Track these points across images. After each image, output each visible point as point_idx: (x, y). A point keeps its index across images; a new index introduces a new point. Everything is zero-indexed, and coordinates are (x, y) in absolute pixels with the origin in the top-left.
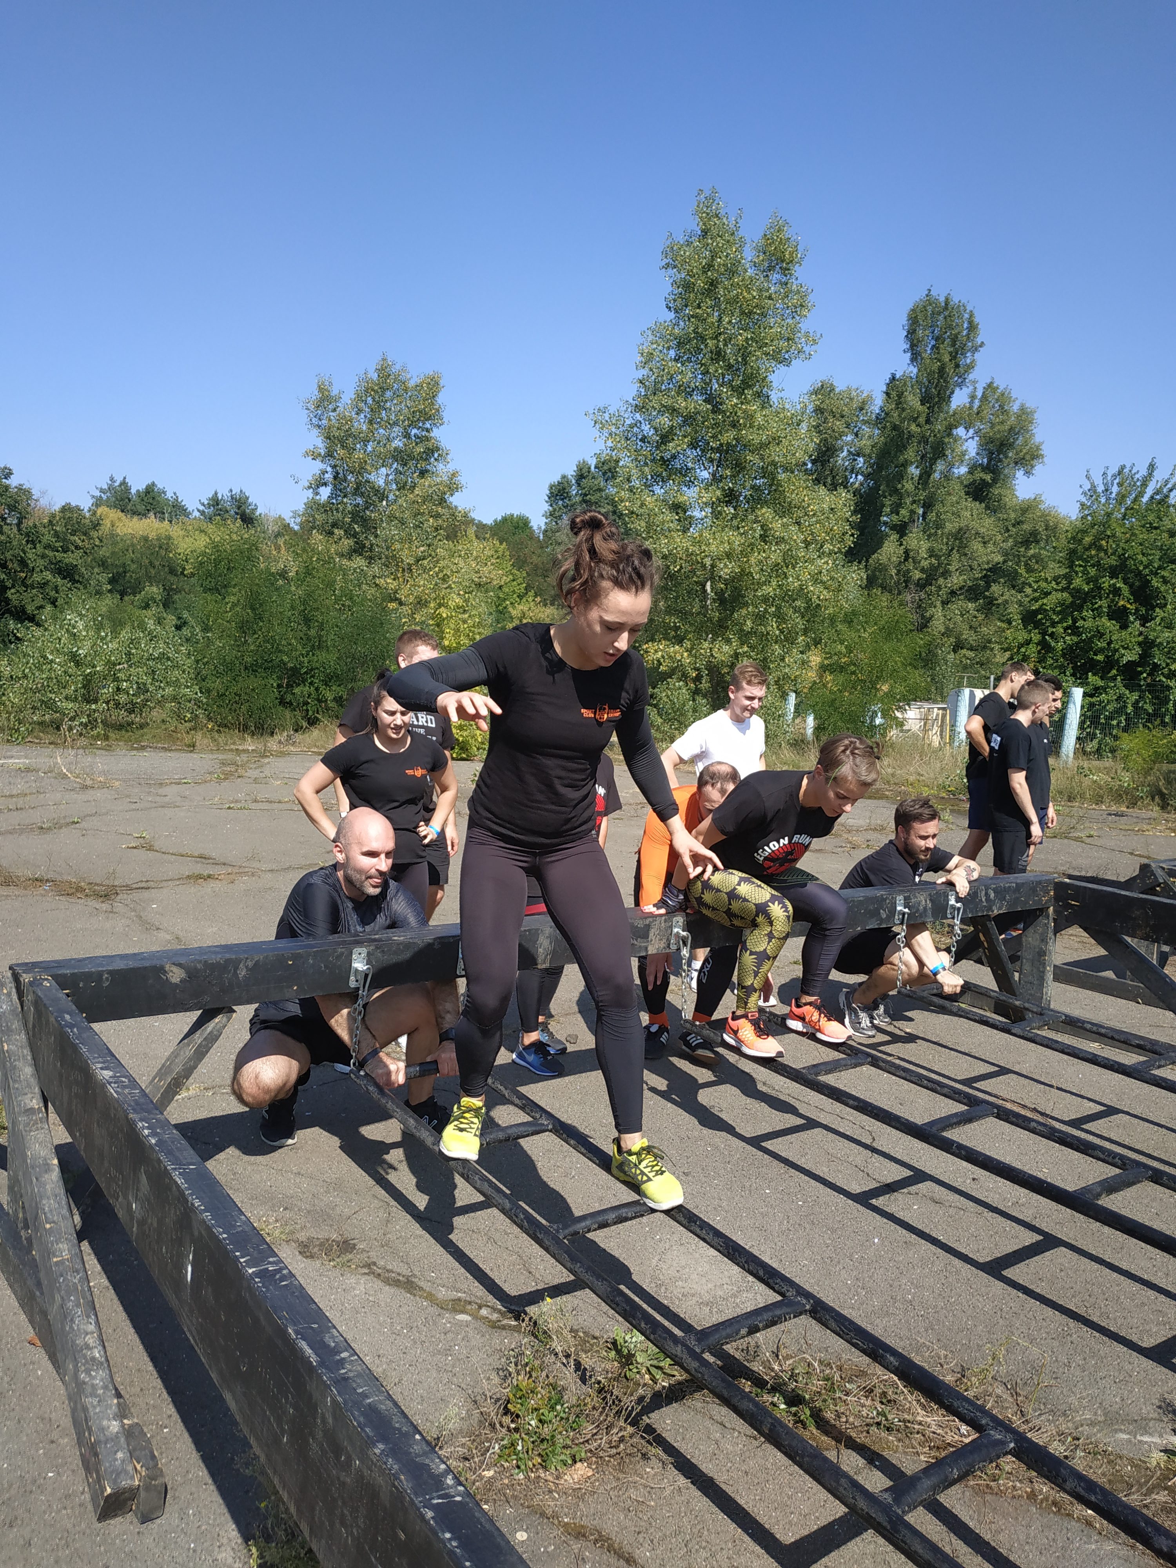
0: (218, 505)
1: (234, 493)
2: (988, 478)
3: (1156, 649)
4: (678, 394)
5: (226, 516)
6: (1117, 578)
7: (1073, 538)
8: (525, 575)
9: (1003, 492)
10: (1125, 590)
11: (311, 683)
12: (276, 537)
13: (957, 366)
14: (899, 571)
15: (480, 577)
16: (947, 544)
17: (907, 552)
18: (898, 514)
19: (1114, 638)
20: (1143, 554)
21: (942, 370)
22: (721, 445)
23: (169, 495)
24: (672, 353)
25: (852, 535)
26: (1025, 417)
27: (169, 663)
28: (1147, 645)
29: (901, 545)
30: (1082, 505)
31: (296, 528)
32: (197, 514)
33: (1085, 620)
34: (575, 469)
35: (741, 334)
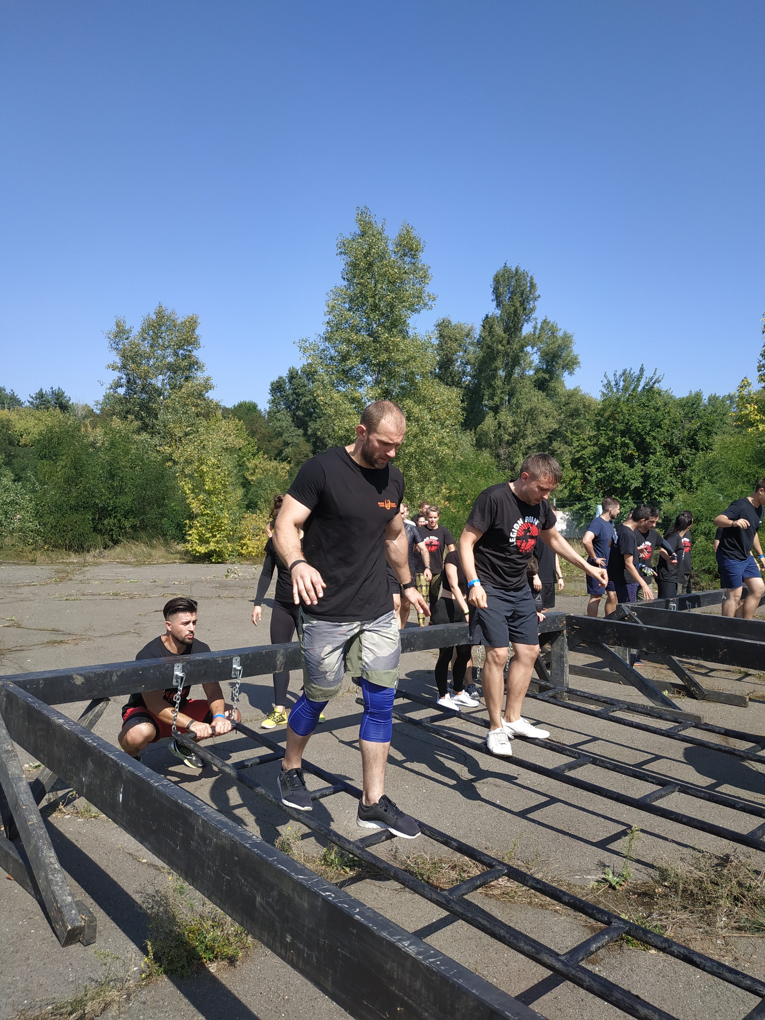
0: (42, 398)
1: (54, 389)
2: (547, 376)
3: (651, 479)
4: (352, 331)
5: (49, 405)
6: (626, 437)
7: (599, 414)
8: (256, 441)
9: (556, 385)
10: (631, 444)
11: (115, 517)
12: (84, 418)
13: (525, 309)
14: (495, 436)
15: (227, 444)
16: (524, 417)
17: (499, 424)
18: (493, 400)
19: (626, 473)
20: (640, 423)
21: (515, 311)
22: (379, 362)
23: (8, 391)
24: (347, 306)
25: (463, 415)
26: (567, 339)
27: (18, 506)
28: (646, 477)
29: (496, 419)
30: (603, 393)
31: (98, 412)
32: (27, 404)
33: (607, 463)
34: (288, 373)
35: (389, 295)
